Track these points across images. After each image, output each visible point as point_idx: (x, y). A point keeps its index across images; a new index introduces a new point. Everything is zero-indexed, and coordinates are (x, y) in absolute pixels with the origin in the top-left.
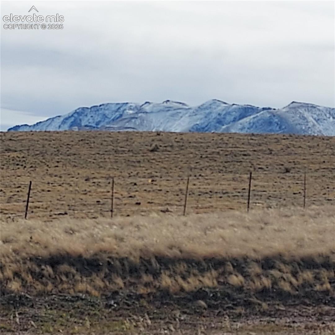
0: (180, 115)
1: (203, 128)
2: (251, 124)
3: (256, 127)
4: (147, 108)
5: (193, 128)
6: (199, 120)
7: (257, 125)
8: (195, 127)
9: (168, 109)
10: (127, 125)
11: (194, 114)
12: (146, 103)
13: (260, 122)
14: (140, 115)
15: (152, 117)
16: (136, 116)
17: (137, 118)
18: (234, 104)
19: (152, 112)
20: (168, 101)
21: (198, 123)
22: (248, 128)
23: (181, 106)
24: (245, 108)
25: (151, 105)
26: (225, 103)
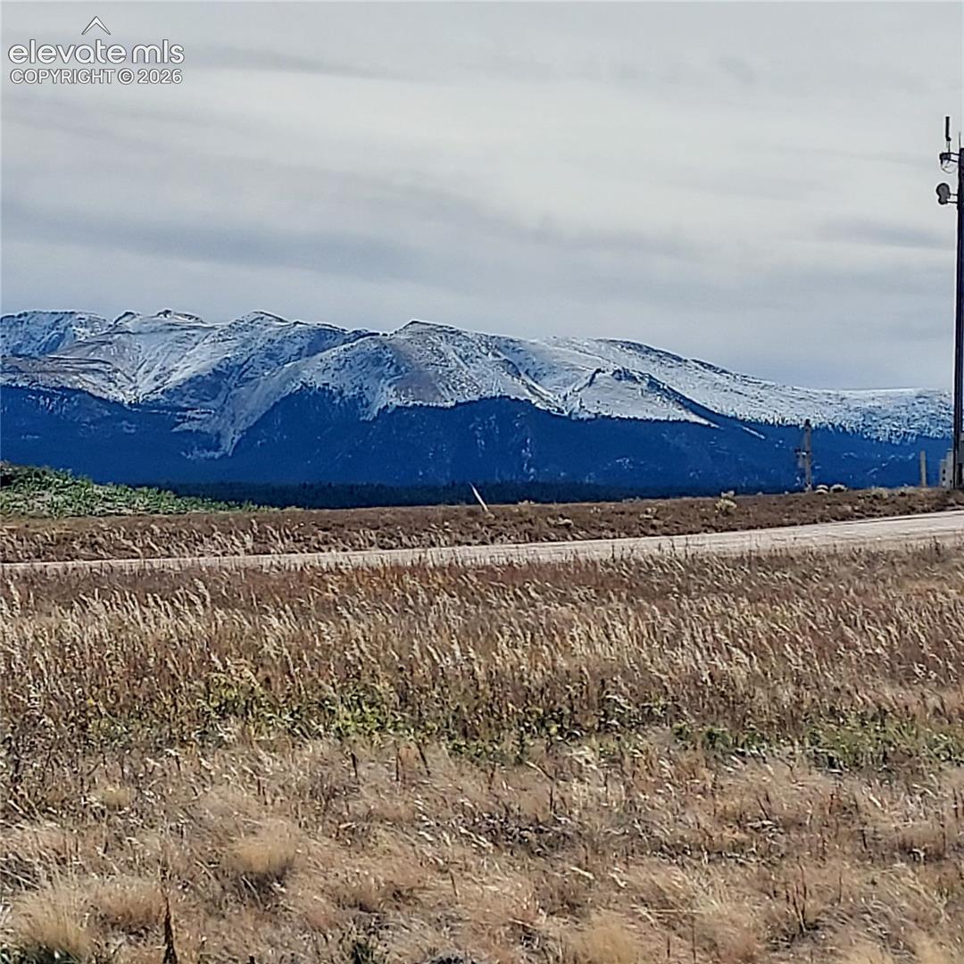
0: (195, 340)
1: (241, 366)
2: (342, 362)
3: (351, 367)
4: (130, 324)
5: (219, 365)
6: (229, 351)
7: (352, 363)
8: (223, 364)
9: (171, 328)
10: (92, 356)
11: (221, 339)
12: (127, 314)
13: (358, 359)
14: (116, 336)
15: (137, 341)
16: (110, 339)
17: (110, 343)
18: (298, 323)
19: (139, 333)
20: (168, 312)
21: (229, 356)
22: (335, 369)
23: (193, 323)
24: (320, 330)
25: (137, 319)
26: (281, 320)
